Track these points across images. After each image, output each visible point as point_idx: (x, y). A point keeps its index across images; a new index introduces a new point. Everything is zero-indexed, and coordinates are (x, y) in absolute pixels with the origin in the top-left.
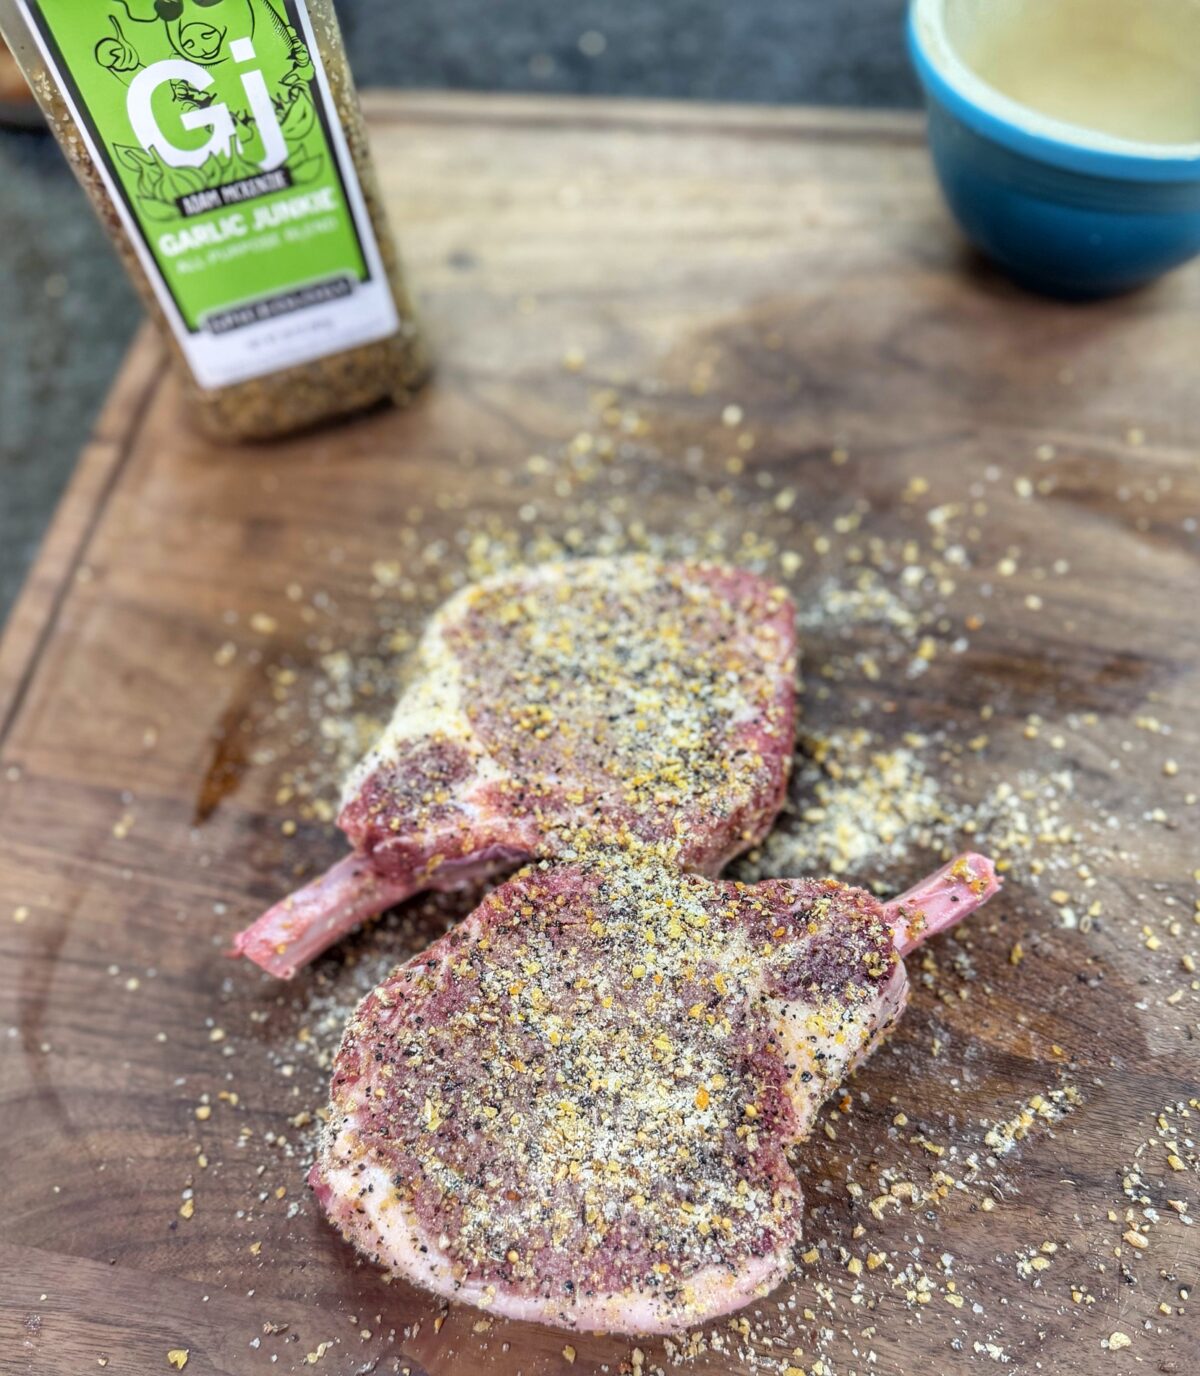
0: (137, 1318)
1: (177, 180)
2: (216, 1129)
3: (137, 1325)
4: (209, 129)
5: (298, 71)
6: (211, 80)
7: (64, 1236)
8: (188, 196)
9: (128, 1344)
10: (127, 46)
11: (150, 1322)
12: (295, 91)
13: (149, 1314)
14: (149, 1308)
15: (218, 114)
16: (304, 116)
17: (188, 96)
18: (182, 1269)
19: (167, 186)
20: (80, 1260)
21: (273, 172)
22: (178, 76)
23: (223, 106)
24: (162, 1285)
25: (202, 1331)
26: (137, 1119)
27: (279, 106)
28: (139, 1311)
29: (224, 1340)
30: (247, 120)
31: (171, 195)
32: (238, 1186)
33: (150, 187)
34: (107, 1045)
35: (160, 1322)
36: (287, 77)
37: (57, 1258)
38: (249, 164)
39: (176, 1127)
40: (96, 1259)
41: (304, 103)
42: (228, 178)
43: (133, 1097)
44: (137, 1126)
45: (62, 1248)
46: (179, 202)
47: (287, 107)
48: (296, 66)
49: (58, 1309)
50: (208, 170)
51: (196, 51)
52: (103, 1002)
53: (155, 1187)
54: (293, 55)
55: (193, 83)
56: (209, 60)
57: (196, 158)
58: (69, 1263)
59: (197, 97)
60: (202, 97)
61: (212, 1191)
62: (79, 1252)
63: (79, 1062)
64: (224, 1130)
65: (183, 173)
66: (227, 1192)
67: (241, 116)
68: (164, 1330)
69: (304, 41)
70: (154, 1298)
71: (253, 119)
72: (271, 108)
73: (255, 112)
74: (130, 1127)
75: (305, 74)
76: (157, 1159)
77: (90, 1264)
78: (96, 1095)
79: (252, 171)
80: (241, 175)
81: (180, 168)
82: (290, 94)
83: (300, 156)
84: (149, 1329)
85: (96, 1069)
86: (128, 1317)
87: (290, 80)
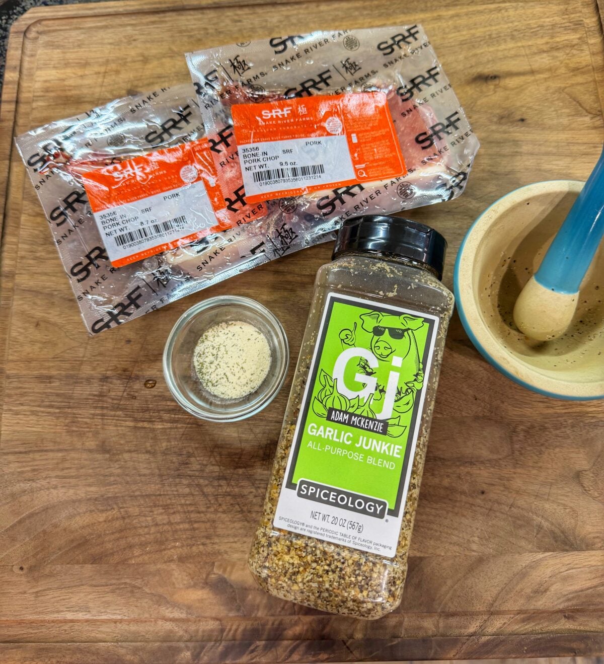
0: (114, 581)
1: (336, 400)
2: (125, 506)
3: (114, 584)
4: (364, 385)
5: (415, 383)
6: (377, 366)
7: (77, 558)
8: (336, 410)
9: (113, 592)
10: (354, 336)
11: (119, 582)
12: (409, 391)
13: (118, 579)
14: (117, 577)
15: (372, 381)
16: (408, 403)
17: (365, 368)
18: (126, 560)
19: (330, 401)
20: (86, 565)
21: (379, 421)
22: (365, 357)
23: (376, 379)
24: (120, 567)
25: (139, 581)
26: (93, 508)
27: (399, 393)
28: (114, 579)
29: (148, 582)
30: (382, 391)
31: (329, 405)
32: (139, 525)
33: (323, 396)
34: (73, 481)
35: (123, 581)
36: (409, 382)
37: (76, 567)
38: (371, 411)
39: (109, 508)
40: (92, 564)
41: (410, 398)
42: (358, 412)
43: (89, 500)
44: (94, 511)
45: (78, 563)
46: (330, 410)
47: (402, 395)
48: (415, 380)
49: (82, 585)
50: (352, 402)
51: (379, 352)
52: (67, 465)
53: (107, 532)
54: (417, 375)
55: (370, 363)
56: (381, 358)
57: (351, 394)
58: (82, 567)
59: (368, 369)
60: (370, 371)
61: (129, 529)
62: (85, 562)
63: (63, 490)
64: (128, 505)
65: (340, 397)
66: (135, 528)
67: (381, 388)
68: (125, 583)
69: (424, 373)
70: (118, 573)
71: (385, 392)
72: (395, 391)
73: (387, 389)
74: (91, 511)
75: (418, 386)
76: (105, 521)
77: (90, 566)
78: (74, 502)
79: (370, 416)
80: (365, 414)
81: (341, 395)
82: (407, 390)
83: (396, 422)
84: (119, 584)
85: (71, 491)
86: (110, 582)
87: (410, 385)
